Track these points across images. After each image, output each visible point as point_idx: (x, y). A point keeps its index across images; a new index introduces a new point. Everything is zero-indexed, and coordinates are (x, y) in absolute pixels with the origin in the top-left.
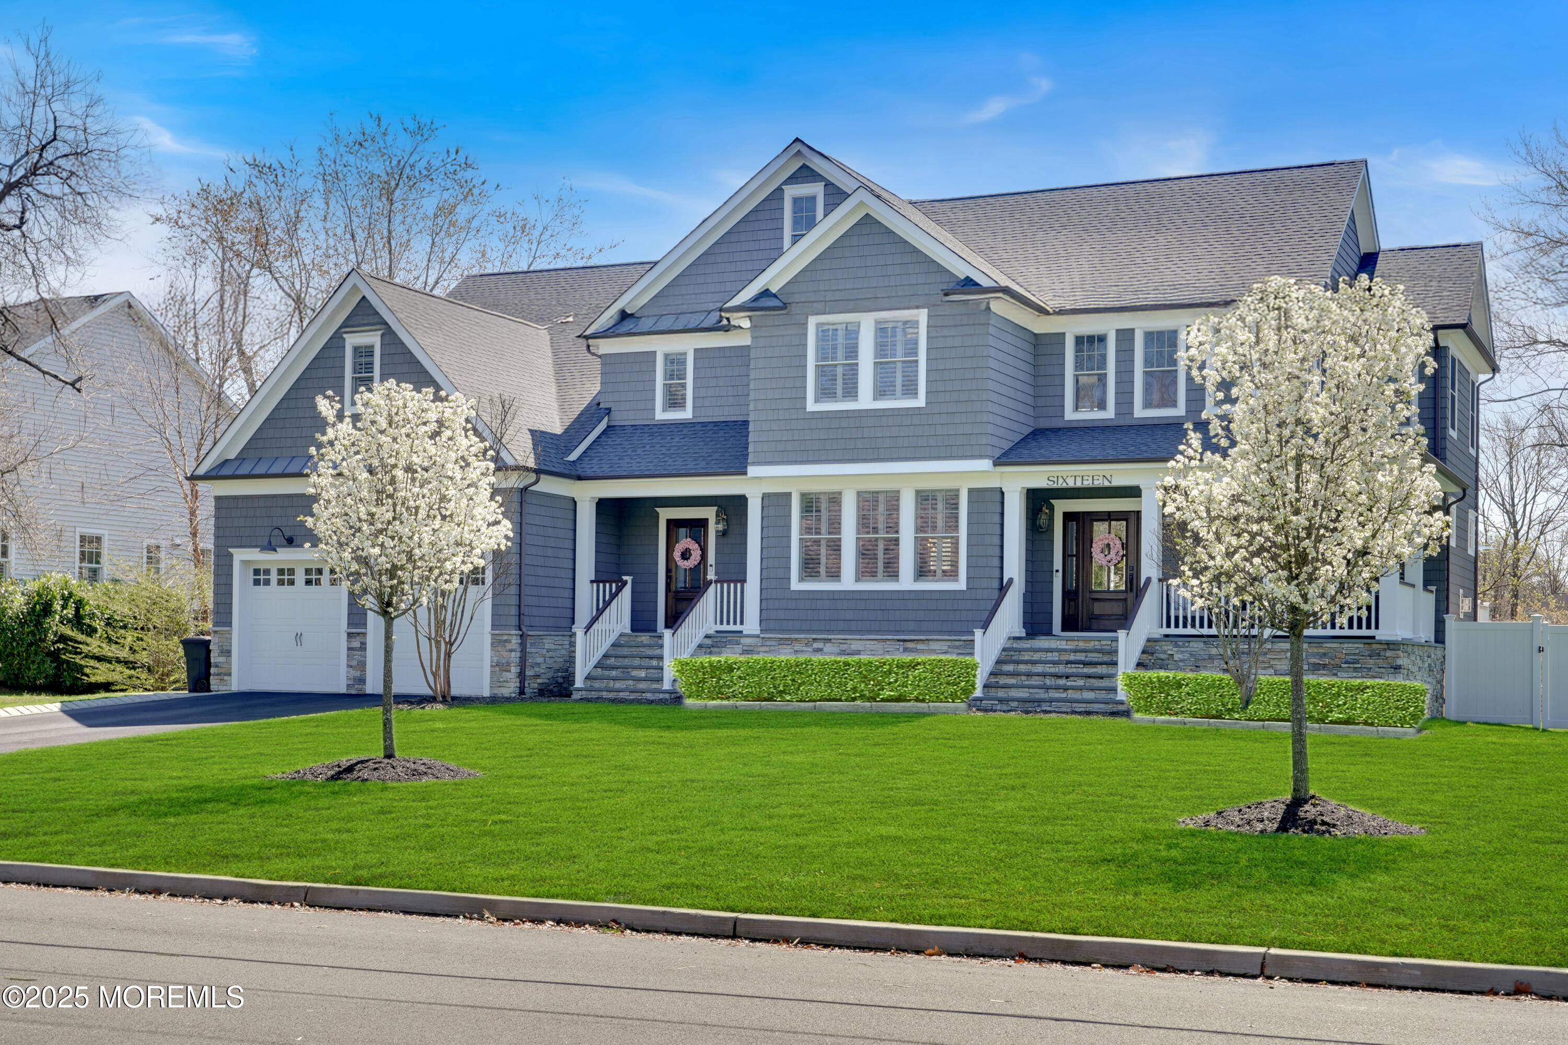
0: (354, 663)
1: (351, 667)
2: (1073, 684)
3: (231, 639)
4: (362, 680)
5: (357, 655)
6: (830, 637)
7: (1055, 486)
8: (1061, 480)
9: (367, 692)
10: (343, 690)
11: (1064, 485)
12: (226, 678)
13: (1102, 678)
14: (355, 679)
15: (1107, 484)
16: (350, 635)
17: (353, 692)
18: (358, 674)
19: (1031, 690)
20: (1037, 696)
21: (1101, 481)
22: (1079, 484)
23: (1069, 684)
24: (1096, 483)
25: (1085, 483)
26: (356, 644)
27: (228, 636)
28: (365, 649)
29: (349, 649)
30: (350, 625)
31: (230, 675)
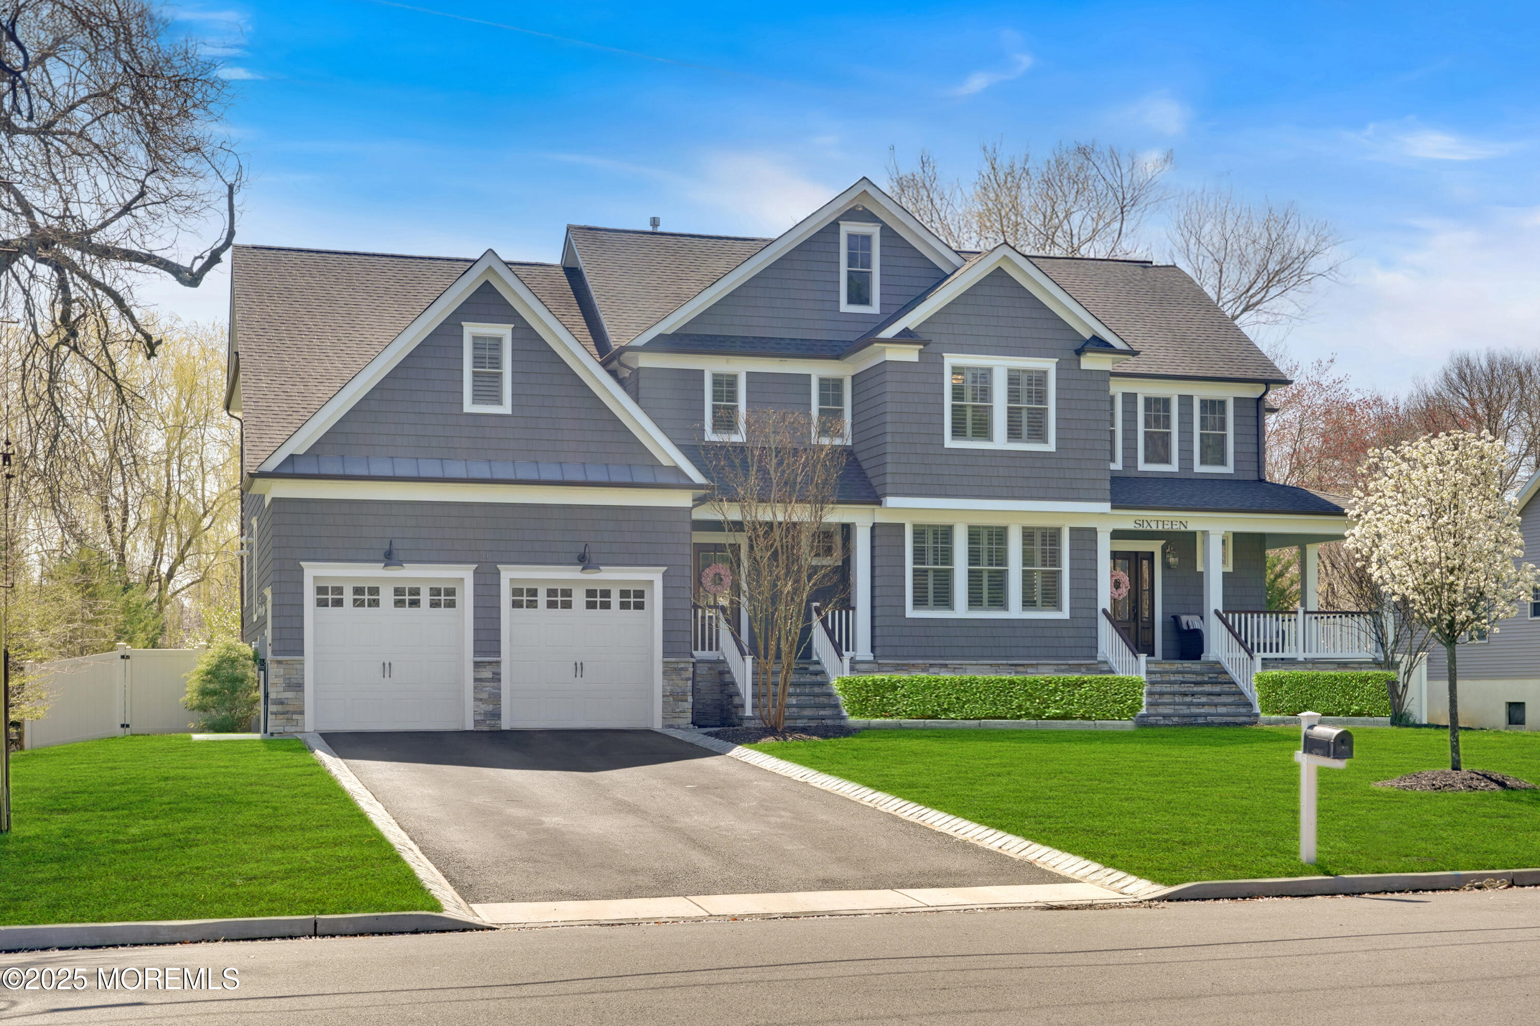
0: (485, 696)
1: (481, 700)
2: (1198, 700)
3: (303, 670)
4: (497, 715)
5: (489, 687)
6: (947, 662)
7: (1141, 528)
8: (1146, 524)
9: (503, 728)
10: (470, 726)
11: (1149, 528)
12: (295, 717)
13: (1220, 695)
14: (486, 714)
15: (1183, 529)
16: (477, 665)
17: (485, 728)
18: (490, 708)
19: (1177, 707)
20: (1181, 712)
21: (1178, 526)
22: (1160, 528)
23: (1194, 700)
24: (1174, 527)
25: (1166, 527)
26: (487, 674)
27: (298, 666)
28: (499, 680)
29: (476, 680)
30: (476, 653)
31: (302, 713)
